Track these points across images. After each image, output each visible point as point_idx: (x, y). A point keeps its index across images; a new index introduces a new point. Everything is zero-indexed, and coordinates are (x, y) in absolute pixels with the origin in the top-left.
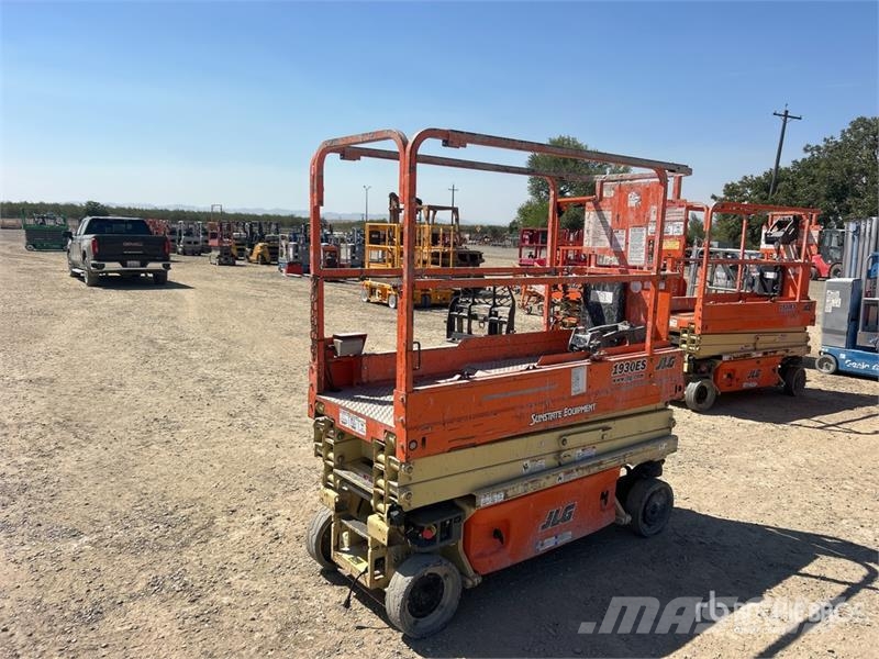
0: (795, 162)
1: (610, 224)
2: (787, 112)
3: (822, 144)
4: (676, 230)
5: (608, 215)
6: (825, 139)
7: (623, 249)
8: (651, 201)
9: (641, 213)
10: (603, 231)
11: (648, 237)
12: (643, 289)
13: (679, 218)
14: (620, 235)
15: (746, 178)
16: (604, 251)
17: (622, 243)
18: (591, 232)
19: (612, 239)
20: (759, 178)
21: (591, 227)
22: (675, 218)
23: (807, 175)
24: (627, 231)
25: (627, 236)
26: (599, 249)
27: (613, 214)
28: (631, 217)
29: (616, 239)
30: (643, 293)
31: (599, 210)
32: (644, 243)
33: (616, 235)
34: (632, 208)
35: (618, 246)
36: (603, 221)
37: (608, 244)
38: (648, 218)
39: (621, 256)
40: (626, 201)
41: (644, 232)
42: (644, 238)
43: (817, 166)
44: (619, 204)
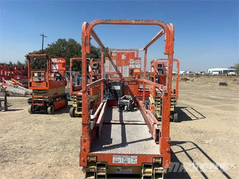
0: (46, 48)
1: (115, 64)
2: (43, 35)
3: (52, 44)
4: (138, 66)
5: (115, 62)
6: (52, 43)
7: (121, 72)
8: (130, 58)
9: (127, 61)
10: (113, 67)
11: (129, 68)
12: (129, 84)
13: (139, 63)
14: (120, 68)
15: (34, 51)
16: (114, 73)
17: (120, 70)
18: (108, 67)
19: (116, 69)
20: (38, 52)
21: (108, 65)
22: (138, 63)
23: (50, 52)
24: (122, 67)
25: (122, 68)
26: (112, 72)
27: (116, 61)
28: (123, 62)
29: (118, 69)
30: (129, 85)
31: (111, 60)
32: (128, 70)
33: (118, 68)
34: (123, 60)
35: (119, 71)
36: (113, 63)
37: (115, 71)
38: (129, 63)
39: (120, 75)
40: (121, 57)
41: (128, 67)
42: (128, 69)
43: (52, 50)
44: (119, 58)
